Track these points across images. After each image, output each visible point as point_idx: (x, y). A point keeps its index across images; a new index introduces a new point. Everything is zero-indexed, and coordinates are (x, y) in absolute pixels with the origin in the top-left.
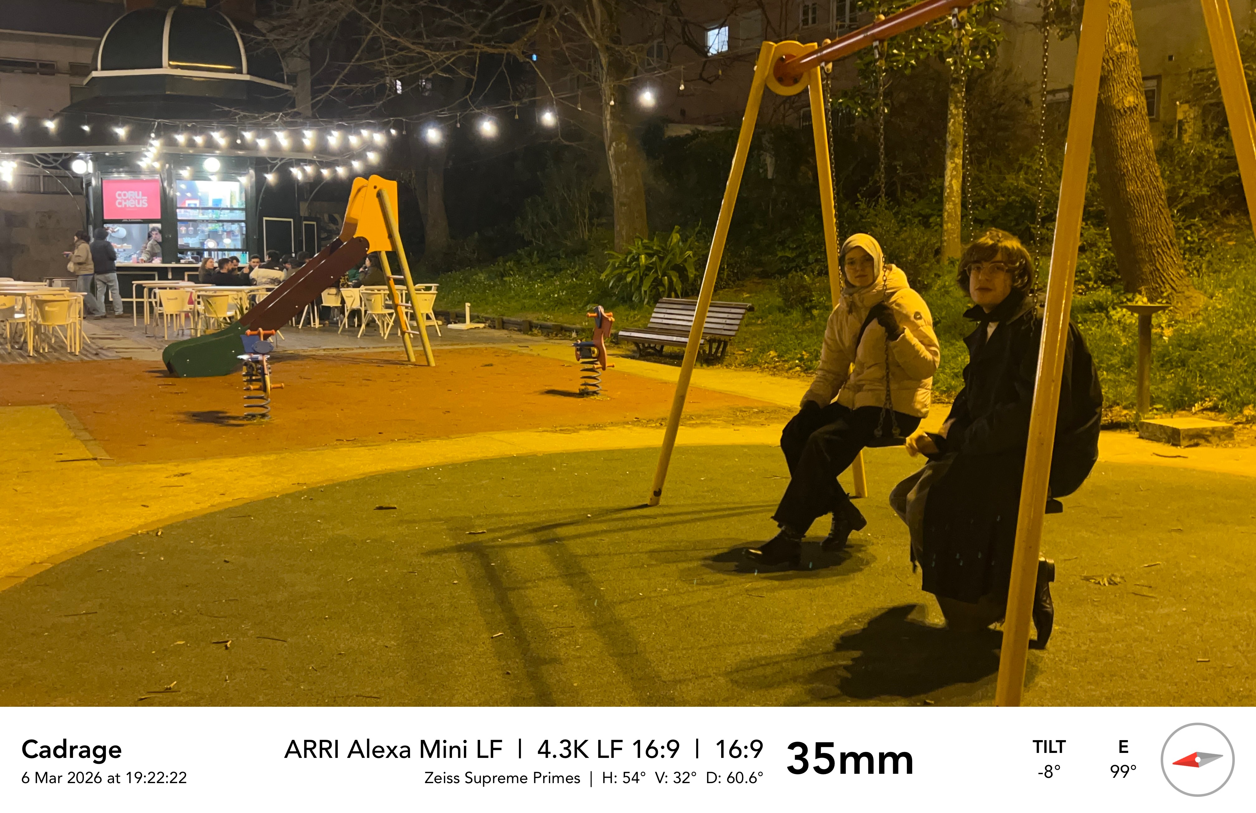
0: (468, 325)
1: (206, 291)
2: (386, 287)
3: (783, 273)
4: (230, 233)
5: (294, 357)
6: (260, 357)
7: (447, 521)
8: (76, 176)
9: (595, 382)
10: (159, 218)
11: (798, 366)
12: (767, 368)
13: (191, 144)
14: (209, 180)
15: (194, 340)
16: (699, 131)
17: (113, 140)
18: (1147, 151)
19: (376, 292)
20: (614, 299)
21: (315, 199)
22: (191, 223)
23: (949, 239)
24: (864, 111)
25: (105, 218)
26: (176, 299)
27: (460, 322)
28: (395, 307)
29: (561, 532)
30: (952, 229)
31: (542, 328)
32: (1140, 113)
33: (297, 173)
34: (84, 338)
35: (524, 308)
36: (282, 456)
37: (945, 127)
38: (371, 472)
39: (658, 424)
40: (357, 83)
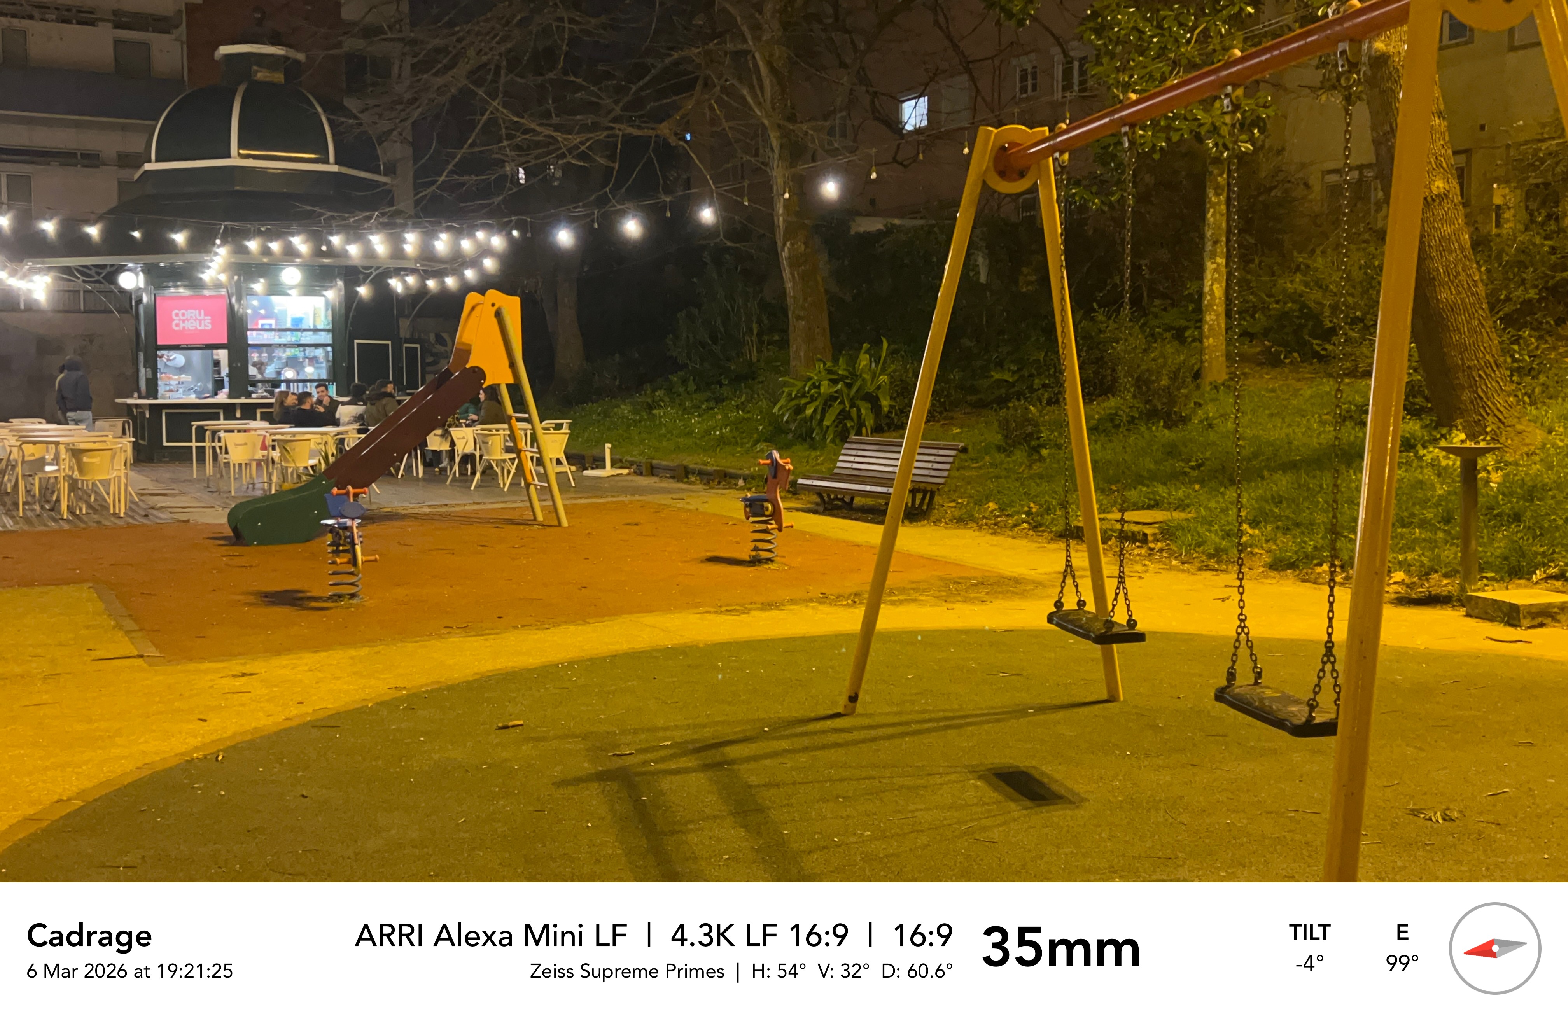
0: (608, 471)
1: (282, 434)
2: (506, 426)
3: (1002, 402)
4: (313, 360)
5: (392, 517)
6: (349, 522)
7: (585, 737)
8: (123, 291)
9: (769, 546)
10: (226, 342)
11: (1026, 522)
12: (986, 524)
13: (266, 251)
14: (288, 295)
15: (267, 497)
16: (893, 225)
17: (171, 248)
18: (1462, 249)
19: (494, 432)
20: (790, 436)
21: (419, 315)
22: (264, 349)
23: (1210, 357)
24: (1102, 202)
25: (159, 343)
26: (246, 444)
27: (597, 468)
28: (519, 452)
29: (732, 752)
30: (1214, 346)
31: (701, 474)
32: (1452, 201)
33: (396, 284)
34: (131, 494)
35: (678, 449)
36: (376, 649)
37: (1203, 218)
38: (488, 671)
39: (850, 602)
40: (470, 175)
